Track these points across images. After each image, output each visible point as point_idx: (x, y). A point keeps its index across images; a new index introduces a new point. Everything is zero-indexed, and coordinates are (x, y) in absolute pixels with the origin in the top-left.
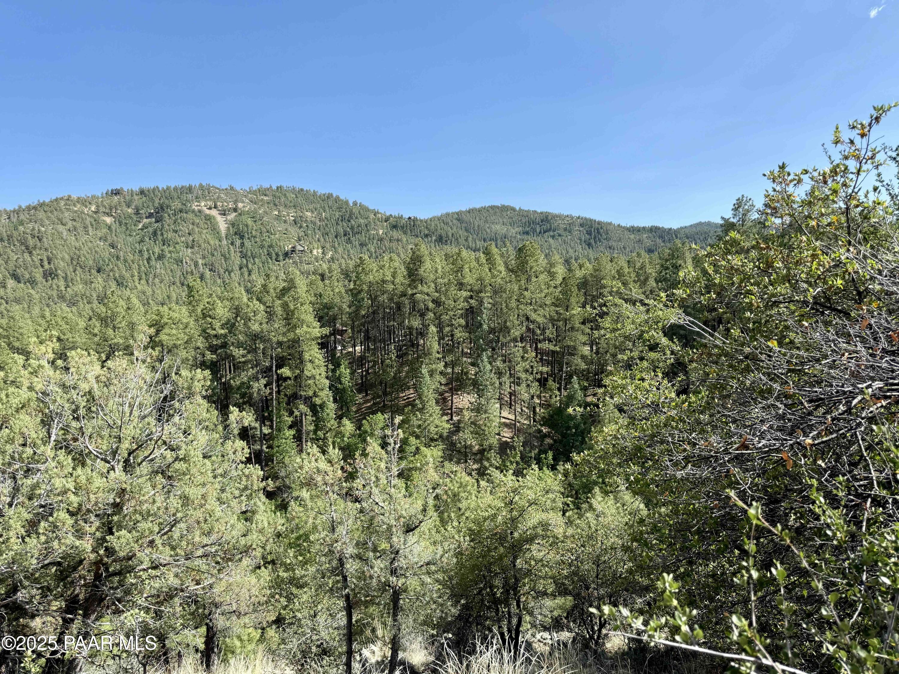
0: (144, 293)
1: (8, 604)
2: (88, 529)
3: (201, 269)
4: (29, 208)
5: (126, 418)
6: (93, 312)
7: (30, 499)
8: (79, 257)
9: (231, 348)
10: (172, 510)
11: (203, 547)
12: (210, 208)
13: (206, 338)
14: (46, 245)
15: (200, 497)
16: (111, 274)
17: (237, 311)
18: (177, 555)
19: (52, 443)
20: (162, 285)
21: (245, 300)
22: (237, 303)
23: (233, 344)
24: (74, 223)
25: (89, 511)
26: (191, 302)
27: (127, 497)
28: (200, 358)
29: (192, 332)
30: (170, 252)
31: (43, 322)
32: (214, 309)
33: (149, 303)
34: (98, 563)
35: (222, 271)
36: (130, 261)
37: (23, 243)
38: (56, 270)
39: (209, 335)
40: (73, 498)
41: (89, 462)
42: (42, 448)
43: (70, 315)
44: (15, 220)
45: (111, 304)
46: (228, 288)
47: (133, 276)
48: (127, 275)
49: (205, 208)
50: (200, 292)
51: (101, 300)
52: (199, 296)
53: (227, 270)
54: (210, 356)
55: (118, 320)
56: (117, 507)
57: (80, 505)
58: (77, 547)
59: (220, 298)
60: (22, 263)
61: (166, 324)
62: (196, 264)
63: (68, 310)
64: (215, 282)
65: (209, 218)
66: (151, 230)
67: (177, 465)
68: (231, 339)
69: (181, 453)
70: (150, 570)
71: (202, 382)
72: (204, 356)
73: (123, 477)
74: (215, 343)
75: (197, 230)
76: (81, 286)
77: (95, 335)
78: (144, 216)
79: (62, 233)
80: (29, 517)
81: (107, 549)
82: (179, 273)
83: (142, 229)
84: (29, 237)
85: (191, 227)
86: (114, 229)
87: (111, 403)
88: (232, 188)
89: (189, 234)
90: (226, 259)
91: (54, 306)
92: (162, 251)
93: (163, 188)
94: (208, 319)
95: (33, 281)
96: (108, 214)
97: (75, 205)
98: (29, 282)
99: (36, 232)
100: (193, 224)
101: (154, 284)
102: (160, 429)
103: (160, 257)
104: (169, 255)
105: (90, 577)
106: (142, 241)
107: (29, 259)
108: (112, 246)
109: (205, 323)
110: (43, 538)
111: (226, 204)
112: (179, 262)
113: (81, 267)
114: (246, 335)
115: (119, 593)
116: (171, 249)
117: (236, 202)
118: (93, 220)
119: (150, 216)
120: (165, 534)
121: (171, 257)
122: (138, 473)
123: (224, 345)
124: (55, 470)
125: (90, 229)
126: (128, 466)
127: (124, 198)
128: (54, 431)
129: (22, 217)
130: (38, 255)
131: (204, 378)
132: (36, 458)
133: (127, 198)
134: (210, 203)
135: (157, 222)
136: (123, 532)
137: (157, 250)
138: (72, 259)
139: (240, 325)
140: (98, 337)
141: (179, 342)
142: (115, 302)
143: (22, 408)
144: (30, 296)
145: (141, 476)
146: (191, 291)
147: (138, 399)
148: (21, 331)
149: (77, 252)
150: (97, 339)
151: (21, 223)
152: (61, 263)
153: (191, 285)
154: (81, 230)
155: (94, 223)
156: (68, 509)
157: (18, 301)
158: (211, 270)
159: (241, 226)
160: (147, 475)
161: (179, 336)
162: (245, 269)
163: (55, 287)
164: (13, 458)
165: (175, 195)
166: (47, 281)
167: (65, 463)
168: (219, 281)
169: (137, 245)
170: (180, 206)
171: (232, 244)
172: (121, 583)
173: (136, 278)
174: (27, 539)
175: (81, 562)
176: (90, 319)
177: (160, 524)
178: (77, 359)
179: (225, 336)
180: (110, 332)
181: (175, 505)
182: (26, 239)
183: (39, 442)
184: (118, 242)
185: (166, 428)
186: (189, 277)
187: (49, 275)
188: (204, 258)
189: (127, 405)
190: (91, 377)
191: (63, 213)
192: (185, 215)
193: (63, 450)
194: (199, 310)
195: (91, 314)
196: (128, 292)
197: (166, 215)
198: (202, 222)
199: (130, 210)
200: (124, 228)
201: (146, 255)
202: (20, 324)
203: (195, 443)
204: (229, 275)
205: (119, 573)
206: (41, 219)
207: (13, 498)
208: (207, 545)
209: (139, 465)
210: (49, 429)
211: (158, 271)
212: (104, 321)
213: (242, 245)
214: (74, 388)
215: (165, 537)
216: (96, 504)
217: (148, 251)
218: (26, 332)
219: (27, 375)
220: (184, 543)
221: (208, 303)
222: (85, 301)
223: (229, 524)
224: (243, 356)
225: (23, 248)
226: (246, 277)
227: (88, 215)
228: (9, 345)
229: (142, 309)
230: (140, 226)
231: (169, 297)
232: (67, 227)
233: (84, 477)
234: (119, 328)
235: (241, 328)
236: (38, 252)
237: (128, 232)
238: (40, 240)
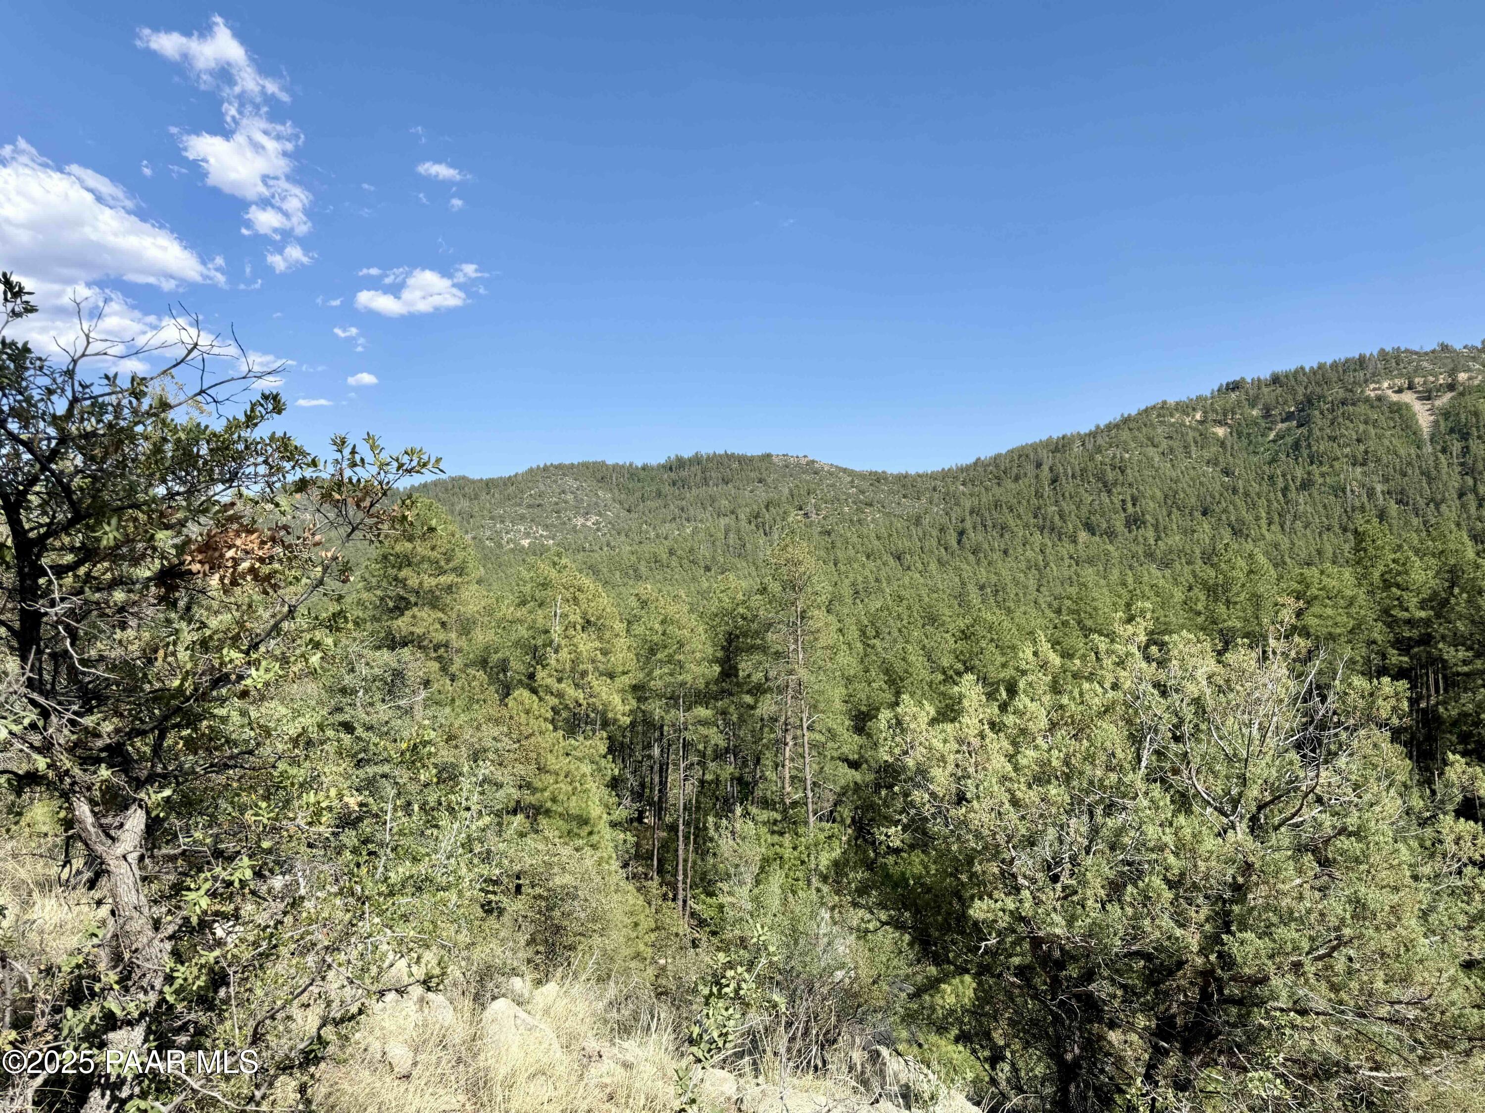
0: (1276, 546)
1: (1081, 995)
2: (1194, 915)
3: (1381, 501)
4: (1109, 427)
5: (1255, 748)
6: (1195, 577)
7: (1113, 848)
8: (1176, 492)
9: (1441, 645)
10: (1333, 921)
11: (1392, 1003)
12: (1400, 391)
13: (1389, 625)
14: (1130, 479)
15: (1387, 908)
16: (1224, 517)
17: (1453, 576)
18: (1341, 1003)
19: (1143, 771)
20: (1308, 532)
21: (1470, 554)
22: (1452, 561)
23: (1443, 637)
24: (1170, 443)
25: (1195, 886)
26: (1361, 559)
27: (1254, 878)
28: (1376, 660)
29: (1363, 612)
30: (1323, 475)
31: (1123, 592)
32: (1406, 573)
33: (1285, 563)
34: (1207, 974)
35: (1422, 503)
36: (1253, 495)
37: (1101, 478)
38: (1143, 515)
39: (1396, 620)
40: (1172, 859)
41: (1196, 808)
42: (1131, 775)
43: (1161, 582)
44: (1090, 446)
45: (1223, 565)
46: (1434, 533)
47: (1258, 518)
48: (1249, 517)
49: (1389, 392)
50: (1379, 542)
51: (1208, 558)
52: (1377, 549)
53: (1432, 500)
54: (1395, 658)
55: (1235, 589)
56: (1239, 890)
57: (1182, 875)
58: (1177, 939)
59: (1417, 552)
60: (1097, 507)
61: (1316, 597)
62: (1371, 494)
63: (1159, 574)
64: (1407, 523)
65: (1397, 409)
66: (1289, 440)
67: (1343, 843)
68: (1439, 629)
69: (1352, 821)
70: (1292, 1014)
71: (1393, 702)
72: (1384, 656)
73: (1250, 844)
74: (1407, 634)
75: (1372, 431)
76: (1177, 538)
77: (1199, 614)
78: (1279, 418)
79: (1152, 459)
80: (1111, 874)
81: (1220, 955)
82: (1338, 511)
83: (1274, 441)
84: (1108, 468)
85: (1362, 427)
86: (1229, 445)
87: (1230, 721)
88: (1445, 348)
89: (1359, 441)
90: (1430, 480)
91: (1139, 568)
92: (1309, 473)
93: (1312, 368)
94: (1394, 590)
95: (1112, 533)
96: (1220, 423)
97: (1172, 416)
98: (1106, 533)
99: (1117, 460)
100: (1366, 423)
101: (1293, 531)
102: (1313, 774)
103: (1306, 485)
104: (1321, 481)
105: (1194, 994)
106: (1273, 461)
107: (1107, 501)
108: (1226, 472)
109: (1388, 597)
110: (1130, 911)
111: (1431, 379)
112: (1339, 490)
113: (1179, 509)
114: (1473, 622)
115: (1239, 1035)
116: (1324, 469)
117: (1453, 373)
118: (1197, 434)
119: (1289, 417)
120: (1320, 958)
121: (1324, 484)
122: (1273, 842)
123: (1426, 640)
124: (1148, 812)
125: (1193, 448)
126: (1255, 826)
127: (1247, 393)
128: (1145, 754)
129: (1100, 441)
130: (1119, 494)
131: (1397, 694)
132: (1122, 789)
133: (1251, 392)
134: (1398, 382)
135: (1300, 425)
136: (1249, 935)
137: (1299, 473)
138: (1166, 497)
139: (1460, 601)
140: (1203, 617)
141: (1338, 631)
142: (1229, 561)
143: (1105, 712)
144: (1107, 553)
145: (1279, 849)
146: (1362, 541)
147: (1275, 719)
148: (1095, 604)
149: (1174, 486)
150: (1200, 620)
151: (1099, 449)
152: (1151, 504)
153: (1360, 529)
154: (1179, 452)
155: (1199, 439)
156: (1165, 876)
157: (1090, 561)
158: (1399, 502)
159: (1463, 417)
160: (1288, 849)
161: (1339, 619)
162: (1471, 496)
163: (1141, 539)
164: (1091, 783)
165: (1334, 377)
166: (1130, 532)
167: (1161, 804)
168: (1415, 521)
169: (1266, 468)
170: (1342, 394)
171: (1444, 451)
172: (1243, 1021)
173: (1264, 522)
174: (1109, 907)
175: (1180, 964)
176: (1190, 589)
177: (1312, 939)
178: (1181, 646)
179: (1427, 622)
180: (1221, 609)
181: (1340, 911)
182: (1104, 473)
183: (1127, 766)
184: (1235, 465)
185: (1323, 774)
186: (1358, 515)
187: (1134, 522)
188: (1385, 479)
189: (1256, 726)
190: (1201, 674)
191: (1154, 428)
192: (1351, 408)
193: (1158, 784)
194: (1377, 575)
195: (1192, 580)
196: (1249, 546)
197: (1317, 413)
198: (1383, 418)
199: (1255, 413)
200: (1245, 442)
201: (1280, 483)
202: (1093, 594)
203: (1377, 809)
204: (1437, 508)
205: (1239, 1002)
206: (1125, 442)
207: (1091, 842)
208: (1400, 1002)
209: (1276, 828)
210: (1138, 749)
211: (1301, 508)
212: (1212, 591)
213: (1466, 450)
214: (1177, 691)
215: (1320, 964)
216: (1207, 877)
217: (1284, 475)
218: (1101, 606)
219: (1111, 667)
220: (1354, 985)
221: (1394, 561)
222: (1184, 561)
223: (1445, 975)
224: (1465, 662)
225: (1100, 485)
226: (1473, 510)
227: (1190, 427)
228: (1079, 624)
229: (1273, 572)
230: (1272, 436)
231: (1319, 552)
232: (1160, 450)
233: (1189, 830)
234: (1236, 603)
235: (1462, 608)
236: (1119, 489)
237: (1251, 448)
238: (1122, 472)
